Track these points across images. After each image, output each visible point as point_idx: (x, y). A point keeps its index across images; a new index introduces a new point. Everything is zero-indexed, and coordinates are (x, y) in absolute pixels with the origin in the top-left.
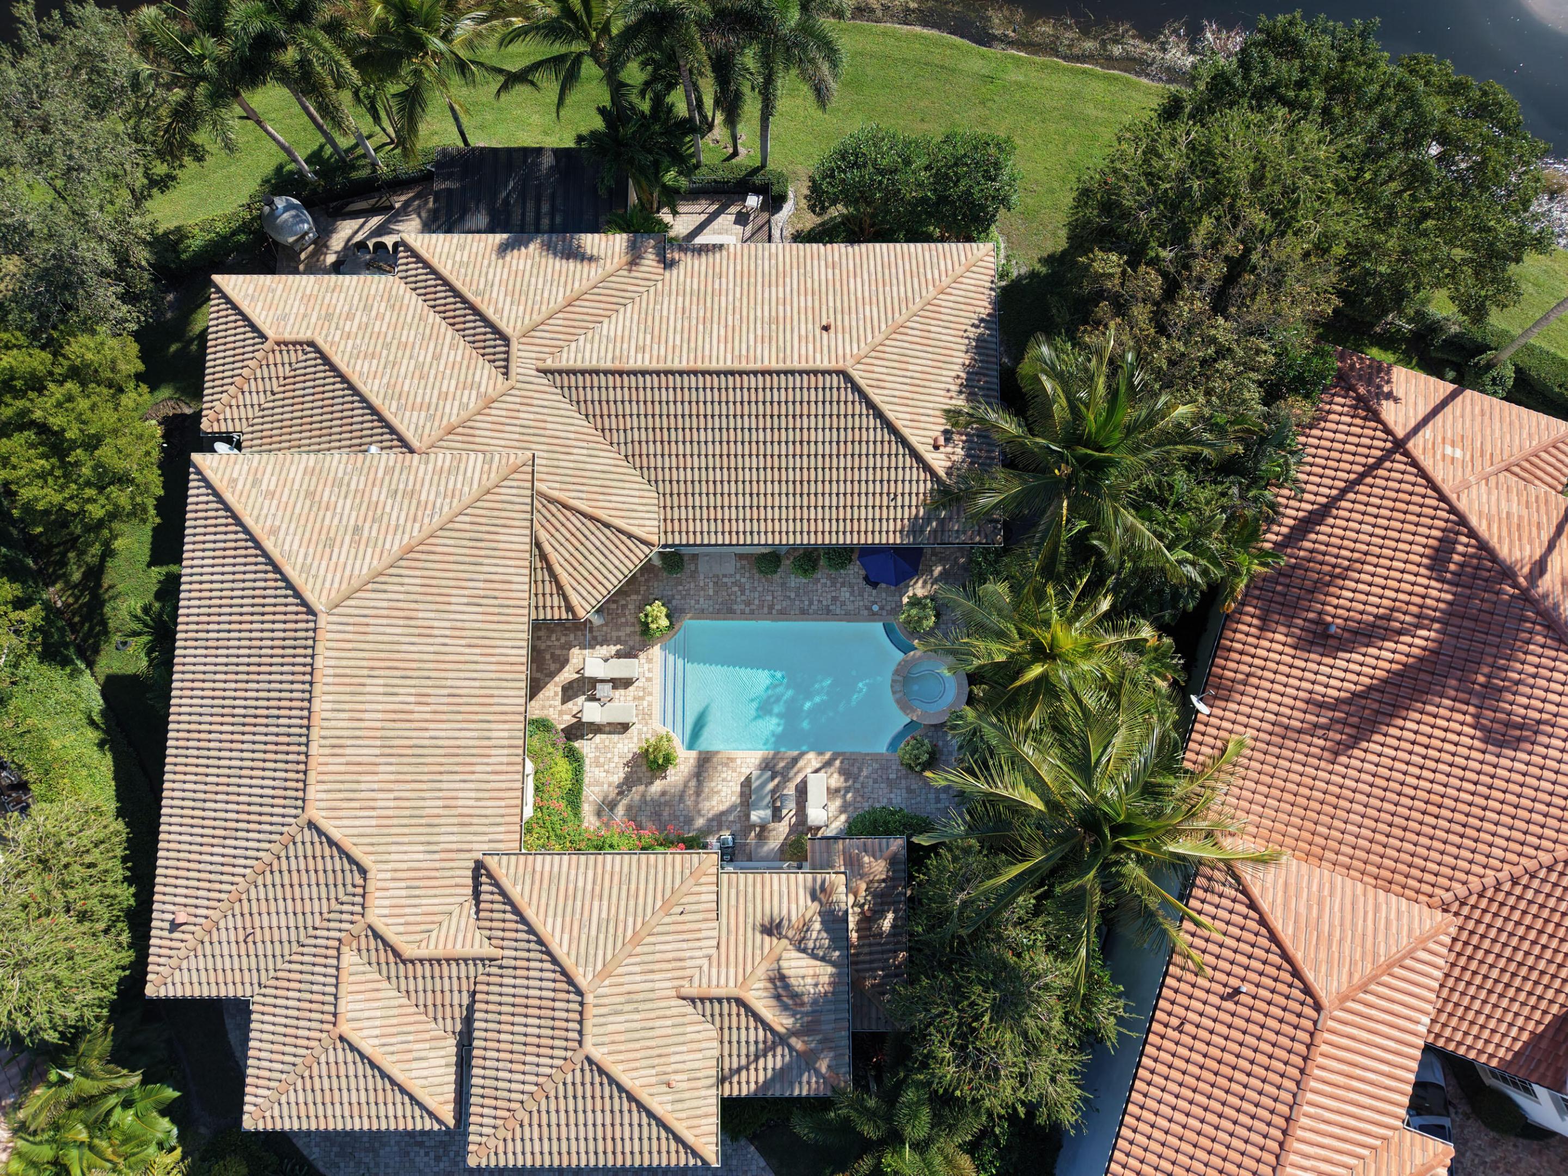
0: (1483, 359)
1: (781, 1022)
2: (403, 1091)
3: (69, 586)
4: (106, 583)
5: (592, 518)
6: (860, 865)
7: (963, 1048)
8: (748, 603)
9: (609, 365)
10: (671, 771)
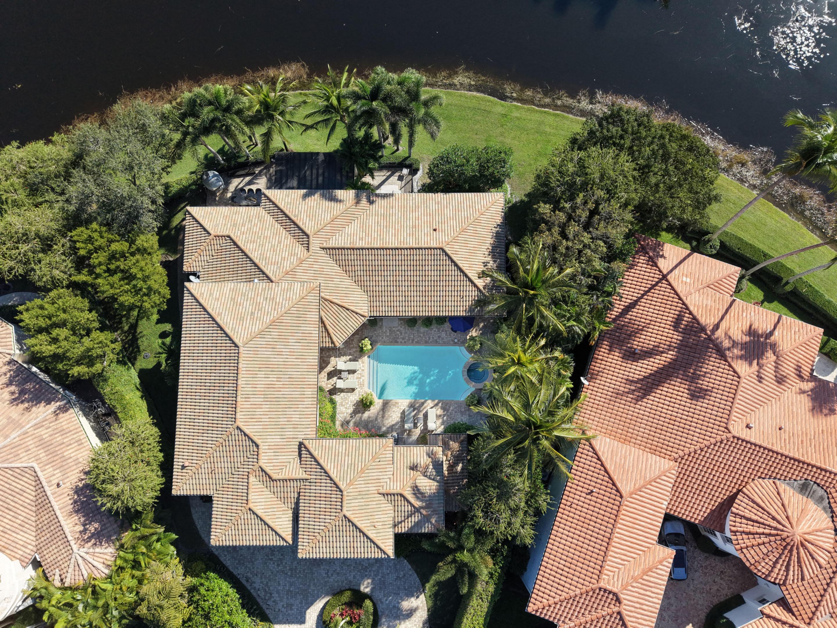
0: (707, 237)
1: (418, 504)
2: (273, 530)
3: (123, 332)
4: (139, 330)
5: (342, 307)
6: (449, 445)
7: (486, 512)
8: (403, 339)
9: (348, 246)
10: (372, 408)
